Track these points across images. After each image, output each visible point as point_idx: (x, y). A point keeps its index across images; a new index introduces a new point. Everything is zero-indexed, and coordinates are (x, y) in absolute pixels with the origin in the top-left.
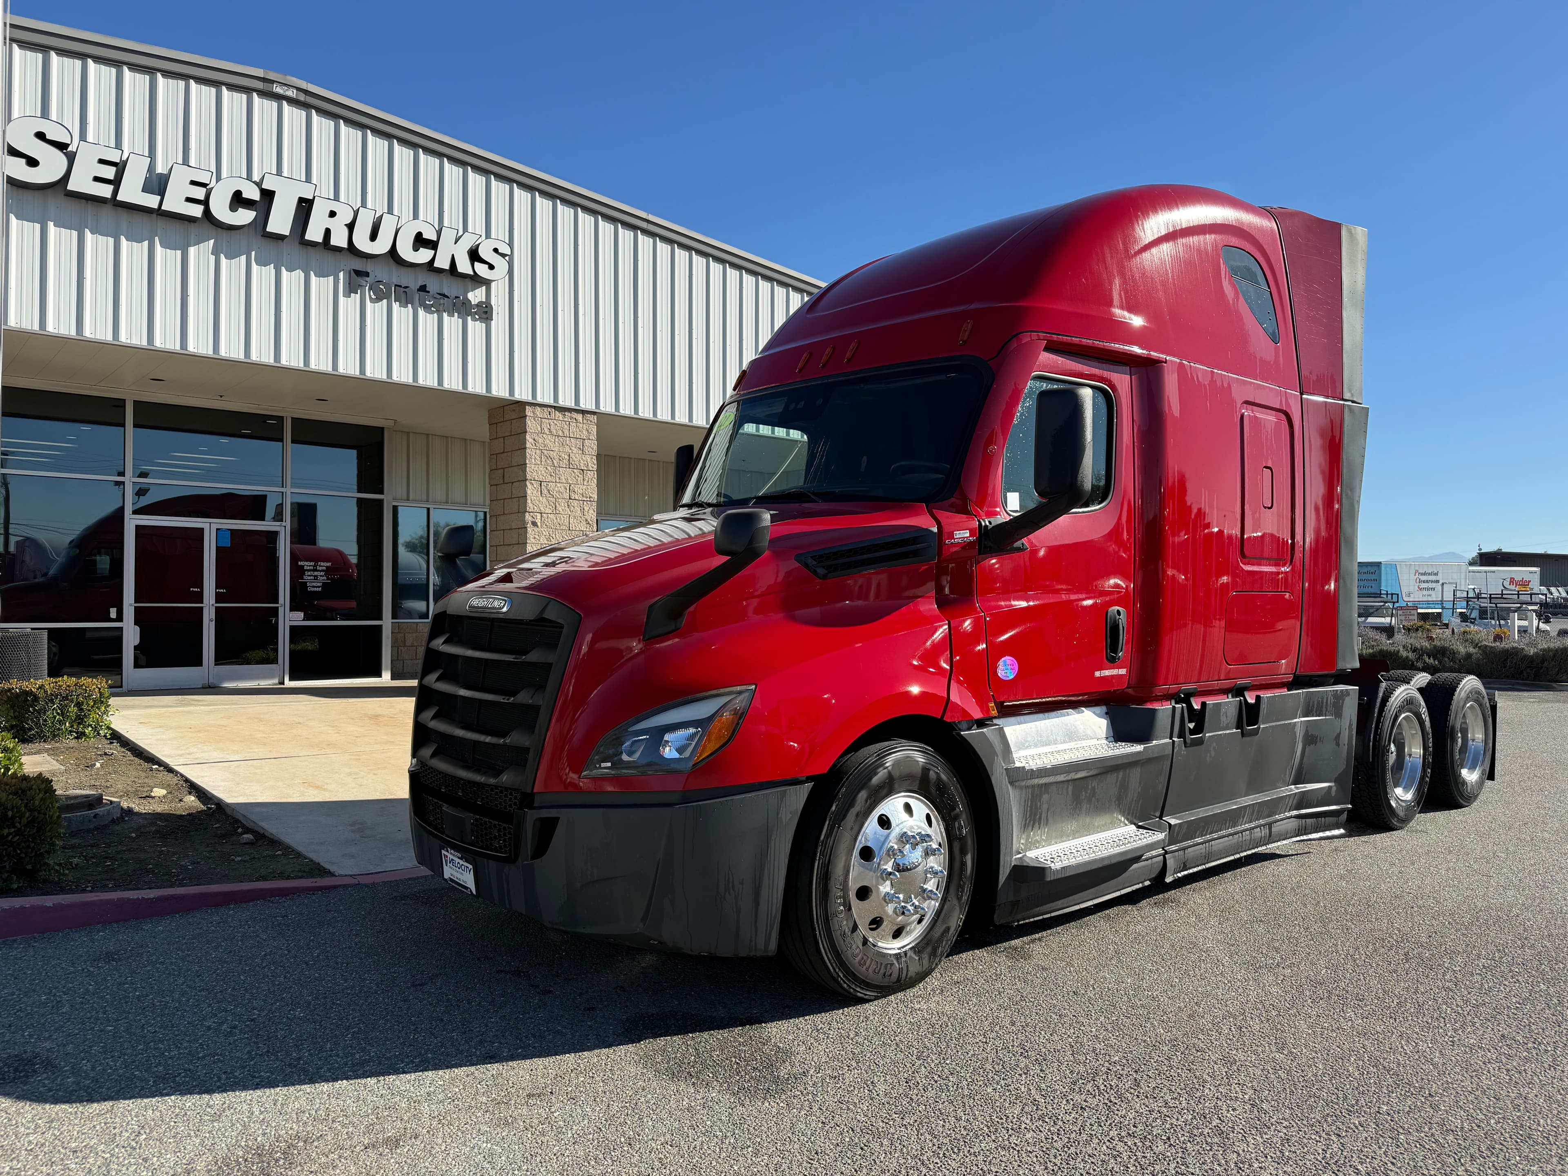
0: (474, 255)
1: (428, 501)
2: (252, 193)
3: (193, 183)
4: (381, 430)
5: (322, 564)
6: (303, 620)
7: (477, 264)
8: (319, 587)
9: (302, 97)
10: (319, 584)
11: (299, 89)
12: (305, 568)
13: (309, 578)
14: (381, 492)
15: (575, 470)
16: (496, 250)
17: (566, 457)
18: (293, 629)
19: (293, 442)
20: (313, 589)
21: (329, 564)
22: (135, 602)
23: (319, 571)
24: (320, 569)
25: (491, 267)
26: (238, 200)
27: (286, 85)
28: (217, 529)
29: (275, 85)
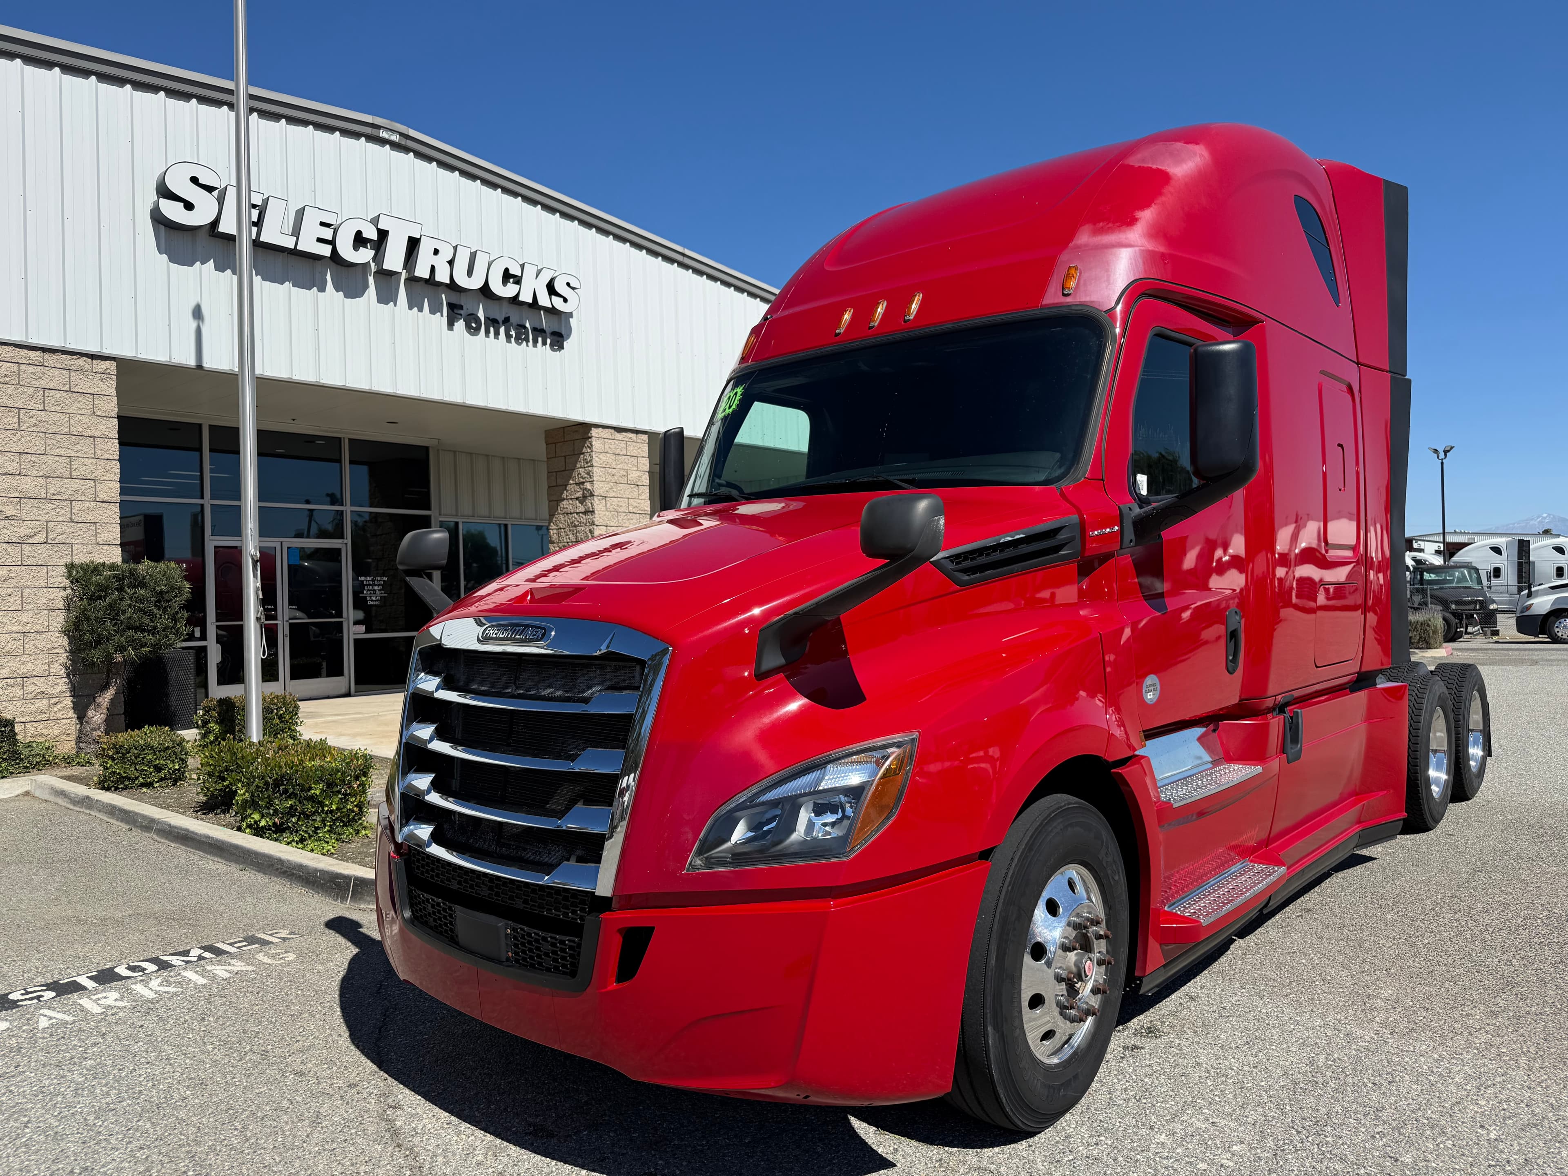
0: (551, 289)
1: (457, 515)
2: (371, 233)
3: (323, 224)
4: (426, 449)
5: (379, 578)
6: (365, 633)
7: (553, 297)
8: (377, 601)
9: (404, 142)
10: (377, 598)
11: (401, 134)
12: (365, 583)
13: (369, 592)
14: (429, 509)
15: (632, 486)
16: (568, 284)
17: (625, 474)
18: (356, 641)
19: (351, 462)
20: (371, 603)
21: (386, 579)
22: (217, 621)
23: (377, 585)
24: (378, 583)
25: (565, 300)
26: (360, 240)
27: (391, 130)
28: (288, 548)
29: (381, 131)
